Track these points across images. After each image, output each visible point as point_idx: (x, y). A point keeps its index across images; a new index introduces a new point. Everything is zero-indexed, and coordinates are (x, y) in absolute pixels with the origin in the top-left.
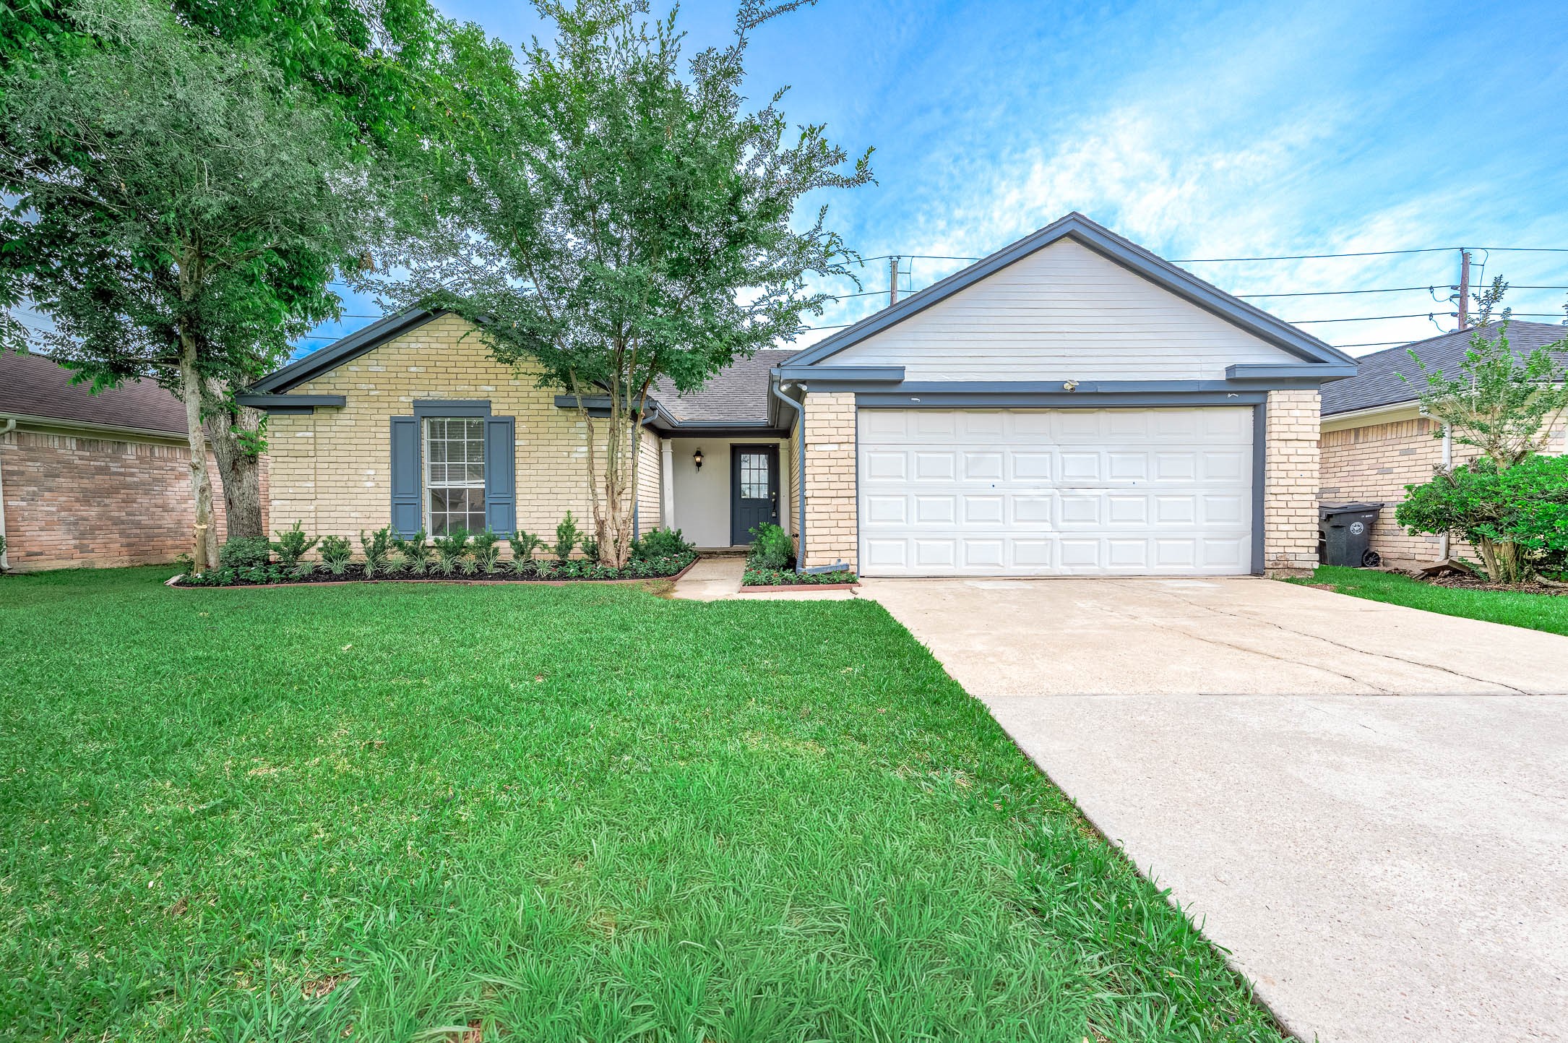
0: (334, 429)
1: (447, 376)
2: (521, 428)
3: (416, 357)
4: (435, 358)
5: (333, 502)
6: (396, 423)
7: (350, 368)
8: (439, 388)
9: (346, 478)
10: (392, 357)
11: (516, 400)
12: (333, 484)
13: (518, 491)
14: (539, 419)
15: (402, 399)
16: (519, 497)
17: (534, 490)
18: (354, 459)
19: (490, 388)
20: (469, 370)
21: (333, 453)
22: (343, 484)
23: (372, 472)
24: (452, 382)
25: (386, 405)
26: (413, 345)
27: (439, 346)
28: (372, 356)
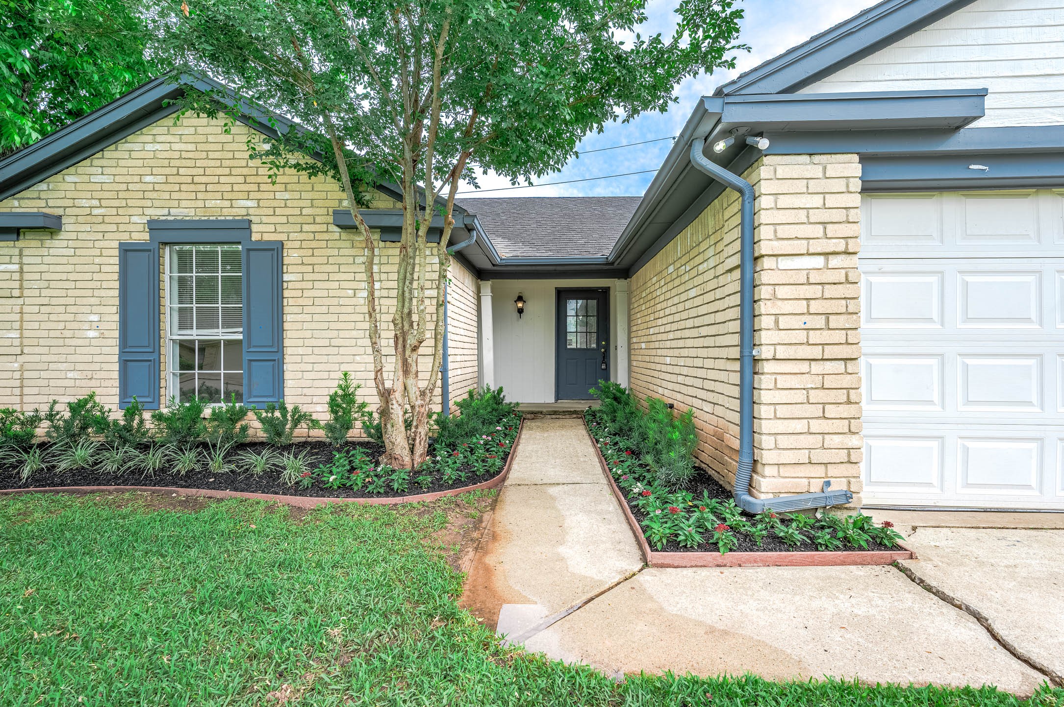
0: (47, 260)
1: (192, 187)
2: (291, 257)
3: (152, 163)
4: (177, 163)
5: (45, 358)
6: (126, 251)
7: (68, 179)
8: (184, 204)
9: (61, 326)
10: (122, 163)
11: (284, 219)
12: (45, 334)
13: (287, 343)
14: (314, 244)
15: (135, 219)
16: (288, 351)
17: (307, 342)
18: (71, 301)
19: (249, 203)
20: (223, 179)
21: (45, 292)
22: (57, 334)
23: (95, 318)
24: (200, 195)
25: (114, 228)
26: (149, 147)
27: (183, 147)
28: (96, 162)
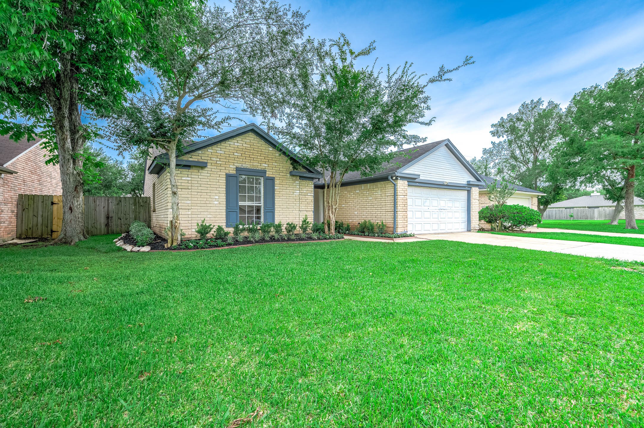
0: (200, 177)
1: (249, 158)
2: (277, 182)
3: (237, 149)
4: (245, 150)
5: (199, 210)
6: (228, 176)
7: (208, 150)
8: (247, 163)
9: (205, 199)
10: (227, 148)
11: (275, 171)
12: (199, 202)
13: (276, 207)
14: (283, 179)
15: (231, 166)
16: (276, 209)
17: (281, 207)
18: (209, 191)
19: (266, 165)
20: (258, 157)
21: (200, 188)
22: (204, 202)
23: (217, 197)
24: (252, 161)
25: (224, 168)
26: (236, 144)
27: (246, 145)
28: (218, 146)
